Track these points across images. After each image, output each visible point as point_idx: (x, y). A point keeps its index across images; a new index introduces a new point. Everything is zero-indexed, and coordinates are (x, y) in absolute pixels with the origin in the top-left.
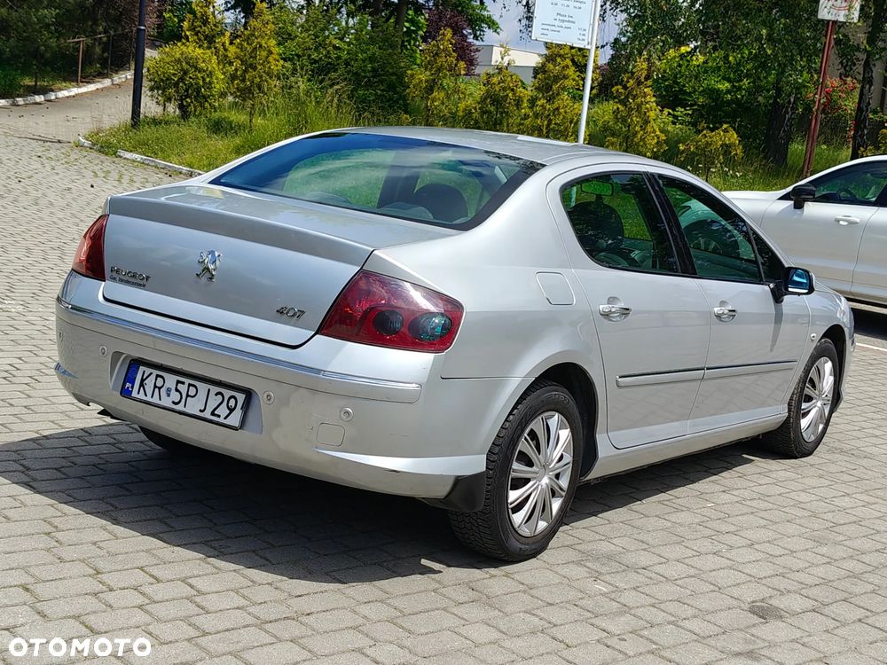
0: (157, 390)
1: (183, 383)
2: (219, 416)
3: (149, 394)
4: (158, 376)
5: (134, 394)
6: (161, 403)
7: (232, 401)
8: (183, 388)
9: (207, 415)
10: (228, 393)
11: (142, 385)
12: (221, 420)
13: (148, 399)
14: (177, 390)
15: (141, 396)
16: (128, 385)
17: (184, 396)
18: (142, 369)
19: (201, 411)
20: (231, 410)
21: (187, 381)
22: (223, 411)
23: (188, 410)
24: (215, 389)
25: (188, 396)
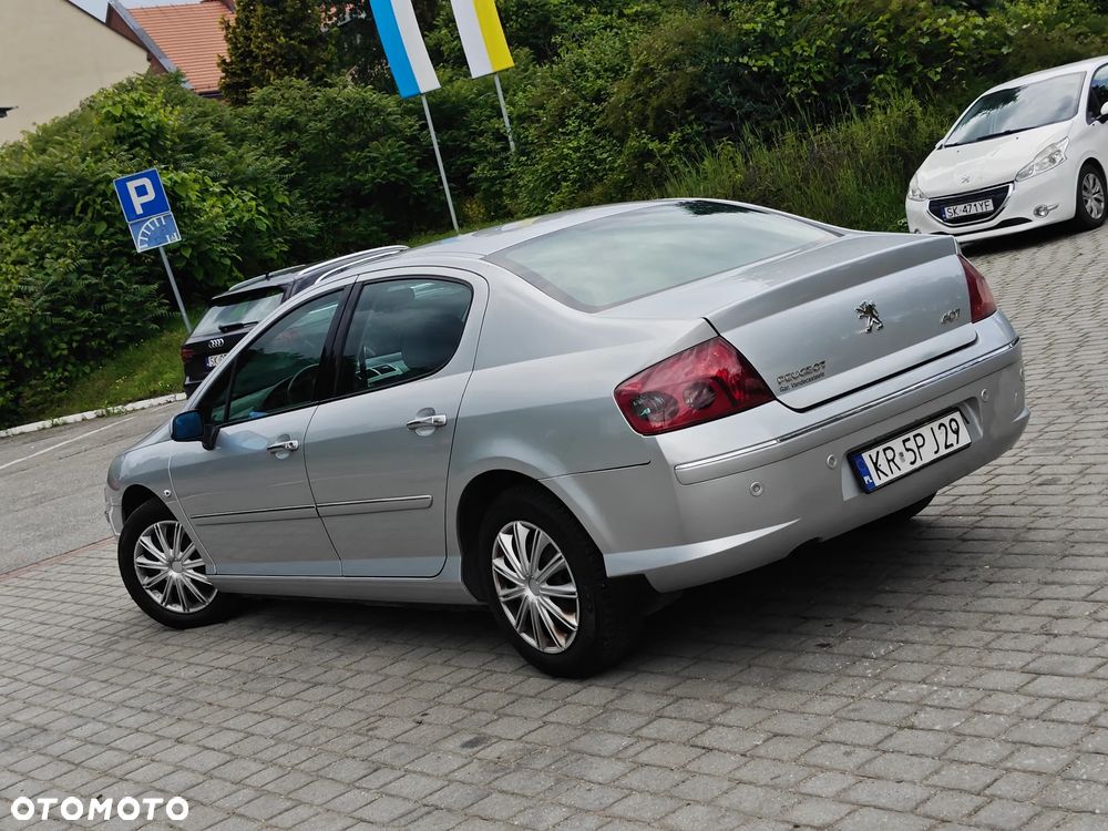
0: (891, 463)
1: (908, 439)
3: (888, 472)
4: (884, 450)
6: (903, 472)
7: (953, 423)
14: (908, 450)
16: (867, 478)
17: (916, 450)
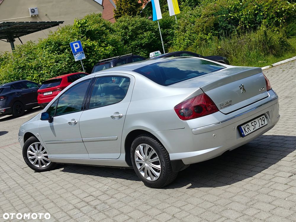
0: (249, 129)
1: (252, 123)
2: (263, 124)
3: (248, 131)
4: (247, 125)
5: (245, 134)
6: (252, 131)
7: (263, 118)
8: (253, 124)
9: (261, 126)
10: (261, 117)
11: (245, 131)
12: (264, 125)
13: (249, 133)
14: (252, 125)
15: (247, 134)
16: (242, 133)
17: (254, 126)
18: (242, 127)
19: (259, 126)
20: (264, 121)
21: (253, 121)
22: (263, 122)
23: (257, 129)
24: (259, 119)
25: (255, 125)
